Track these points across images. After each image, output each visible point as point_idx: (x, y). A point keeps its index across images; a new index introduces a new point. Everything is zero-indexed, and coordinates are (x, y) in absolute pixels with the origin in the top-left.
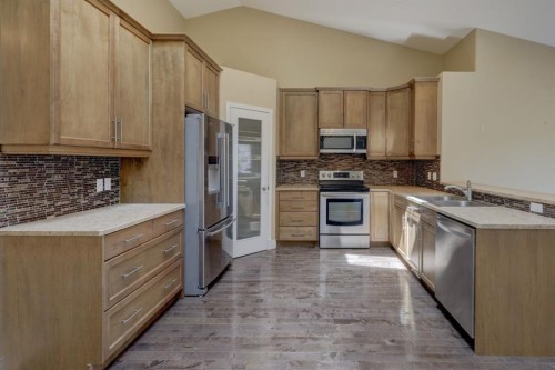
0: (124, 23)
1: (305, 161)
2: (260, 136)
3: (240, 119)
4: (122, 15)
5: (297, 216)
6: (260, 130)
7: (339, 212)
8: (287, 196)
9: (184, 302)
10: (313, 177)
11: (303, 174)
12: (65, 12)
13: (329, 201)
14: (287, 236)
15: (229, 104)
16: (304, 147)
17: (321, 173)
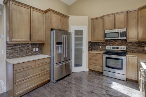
0: (34, 9)
1: (102, 42)
2: (82, 35)
3: (75, 30)
4: (33, 8)
5: (96, 62)
6: (82, 33)
7: (111, 63)
8: (92, 54)
9: (50, 84)
10: (104, 48)
11: (101, 47)
12: (14, 10)
13: (107, 58)
14: (92, 68)
15: (71, 26)
16: (99, 38)
17: (107, 47)
